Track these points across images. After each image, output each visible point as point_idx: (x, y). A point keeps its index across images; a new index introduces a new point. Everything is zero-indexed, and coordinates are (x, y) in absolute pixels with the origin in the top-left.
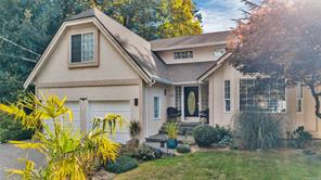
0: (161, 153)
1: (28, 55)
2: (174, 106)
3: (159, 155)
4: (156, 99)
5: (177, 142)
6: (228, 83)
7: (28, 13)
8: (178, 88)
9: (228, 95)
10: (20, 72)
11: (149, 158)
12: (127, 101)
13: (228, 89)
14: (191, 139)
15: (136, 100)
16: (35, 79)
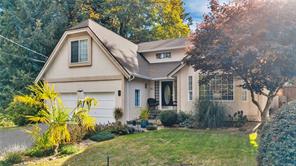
0: (134, 130)
1: (39, 57)
2: (153, 97)
3: (132, 131)
4: (137, 91)
5: (147, 123)
6: (191, 78)
7: (39, 22)
8: (157, 82)
9: (191, 88)
10: (33, 70)
11: (124, 133)
12: (113, 93)
13: (191, 83)
14: (159, 122)
15: (119, 92)
16: (44, 76)
